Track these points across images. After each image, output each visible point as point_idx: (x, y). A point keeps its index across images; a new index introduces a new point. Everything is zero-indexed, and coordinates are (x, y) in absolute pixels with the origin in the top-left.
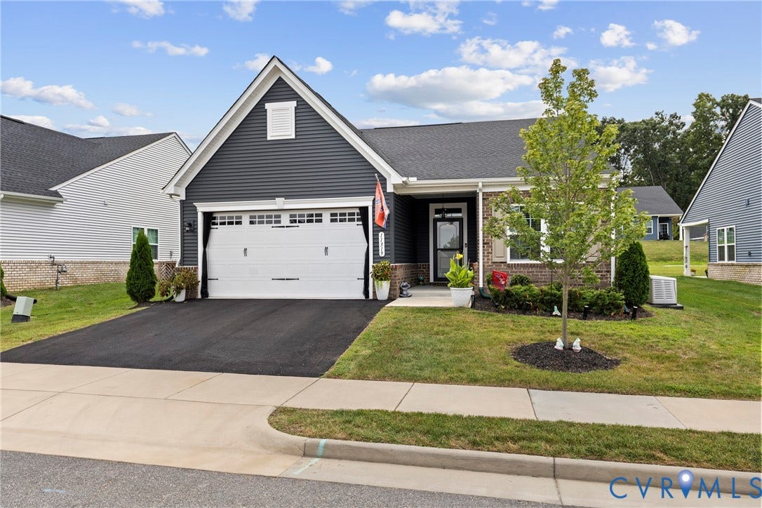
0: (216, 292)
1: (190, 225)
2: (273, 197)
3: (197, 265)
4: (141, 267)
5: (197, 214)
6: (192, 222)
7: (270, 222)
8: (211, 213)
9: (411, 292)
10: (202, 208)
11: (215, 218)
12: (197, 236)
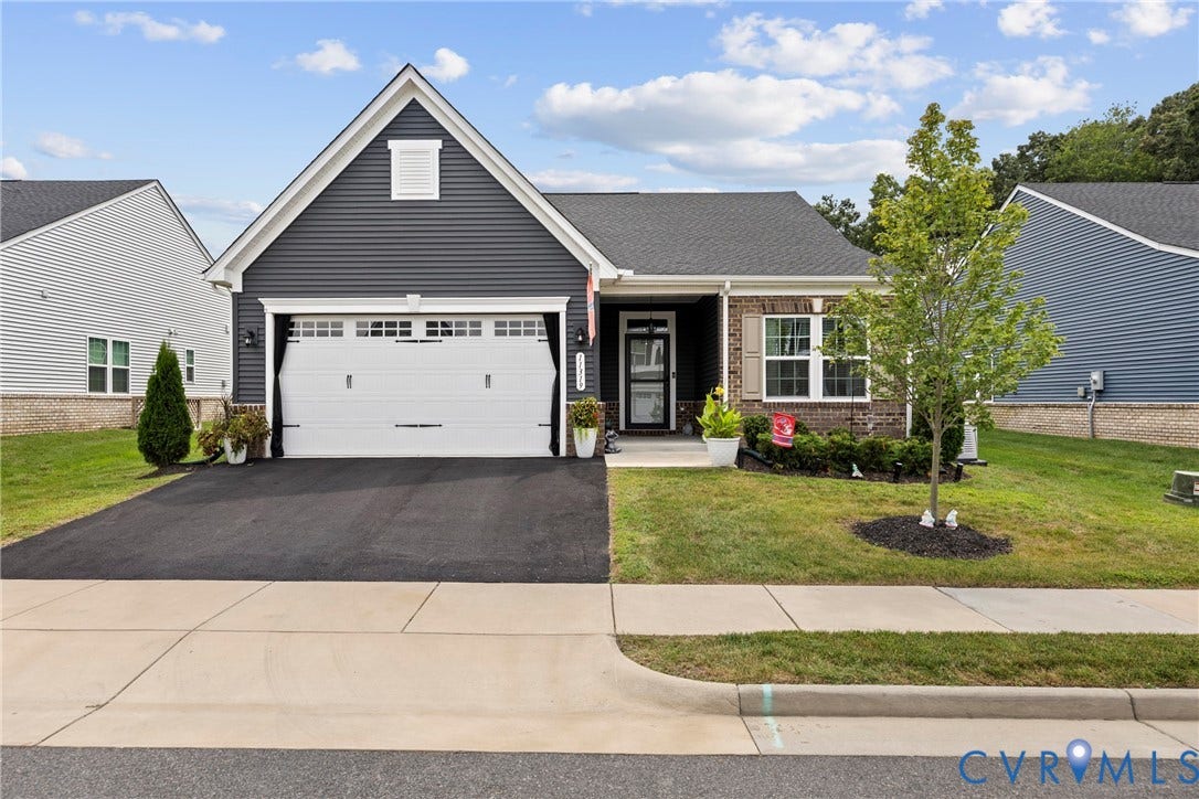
0: (297, 446)
1: (252, 335)
2: (403, 293)
3: (264, 401)
4: (167, 405)
5: (264, 316)
6: (255, 331)
7: (394, 334)
8: (289, 316)
9: (619, 444)
10: (273, 306)
11: (292, 325)
12: (264, 353)
